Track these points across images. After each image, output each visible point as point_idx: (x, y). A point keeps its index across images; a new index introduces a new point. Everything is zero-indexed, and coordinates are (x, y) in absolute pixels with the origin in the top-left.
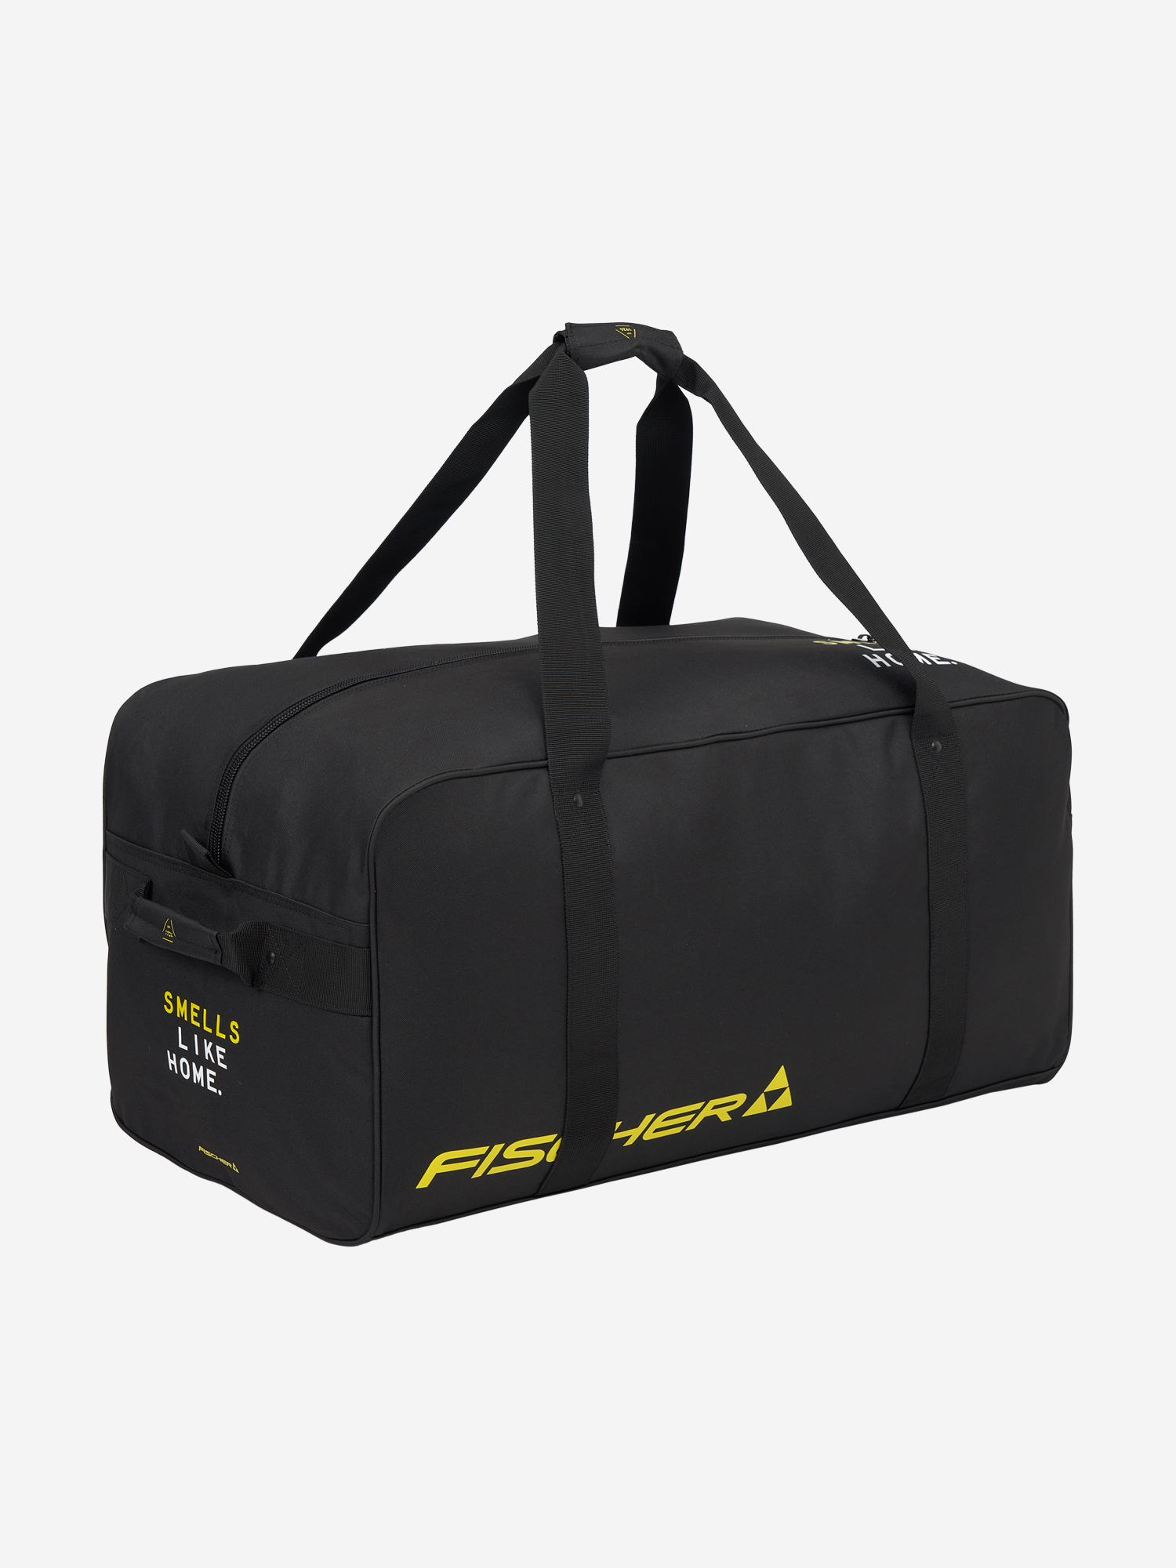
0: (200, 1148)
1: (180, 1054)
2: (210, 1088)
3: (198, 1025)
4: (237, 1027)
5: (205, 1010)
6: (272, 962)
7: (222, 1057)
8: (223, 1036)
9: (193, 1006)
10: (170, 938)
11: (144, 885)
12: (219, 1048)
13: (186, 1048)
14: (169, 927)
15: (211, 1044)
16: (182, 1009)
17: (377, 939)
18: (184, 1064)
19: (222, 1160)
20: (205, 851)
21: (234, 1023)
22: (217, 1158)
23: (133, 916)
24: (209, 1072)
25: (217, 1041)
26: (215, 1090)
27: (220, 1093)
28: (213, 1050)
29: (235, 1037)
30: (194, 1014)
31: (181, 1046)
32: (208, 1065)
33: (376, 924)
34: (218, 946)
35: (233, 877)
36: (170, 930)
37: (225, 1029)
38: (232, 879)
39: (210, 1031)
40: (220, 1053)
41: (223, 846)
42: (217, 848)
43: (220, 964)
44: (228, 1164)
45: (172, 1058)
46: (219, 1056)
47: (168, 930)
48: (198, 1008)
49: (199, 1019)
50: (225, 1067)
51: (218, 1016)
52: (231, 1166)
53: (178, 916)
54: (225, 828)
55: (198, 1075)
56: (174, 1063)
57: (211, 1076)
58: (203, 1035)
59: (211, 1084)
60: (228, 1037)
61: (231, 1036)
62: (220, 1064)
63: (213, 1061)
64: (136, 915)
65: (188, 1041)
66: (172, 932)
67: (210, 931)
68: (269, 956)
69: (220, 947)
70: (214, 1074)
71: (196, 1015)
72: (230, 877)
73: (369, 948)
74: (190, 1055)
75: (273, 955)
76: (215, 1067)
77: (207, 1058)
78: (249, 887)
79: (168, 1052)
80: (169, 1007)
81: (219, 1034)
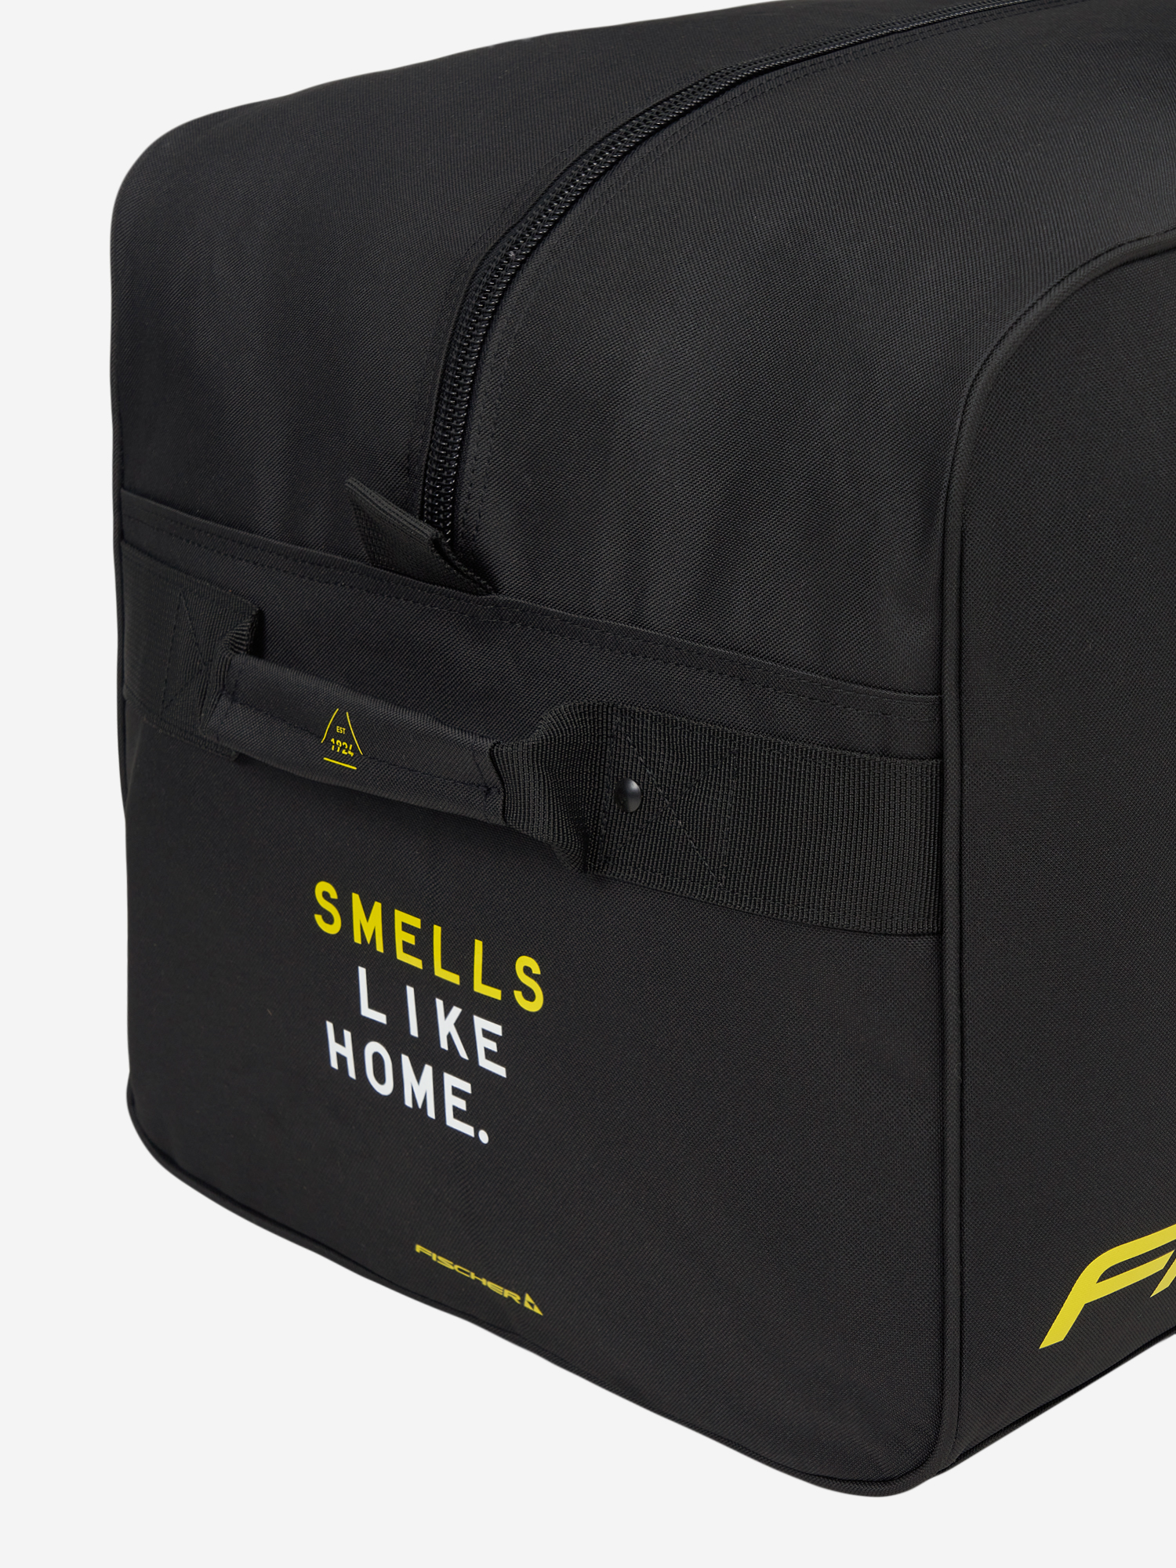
0: (419, 1248)
1: (364, 1032)
2: (452, 1122)
3: (417, 963)
4: (536, 970)
5: (437, 930)
6: (633, 806)
7: (493, 1046)
8: (496, 994)
9: (401, 917)
10: (346, 759)
11: (247, 623)
12: (480, 1024)
13: (381, 1018)
14: (340, 730)
15: (456, 1012)
16: (368, 924)
17: (961, 732)
18: (377, 1058)
19: (484, 1281)
20: (429, 531)
21: (524, 961)
22: (473, 1276)
23: (225, 702)
24: (450, 1081)
25: (474, 1005)
26: (468, 1130)
27: (484, 1137)
28: (465, 1027)
29: (529, 995)
30: (402, 937)
31: (366, 1011)
32: (446, 1062)
33: (960, 693)
34: (494, 775)
35: (497, 591)
36: (347, 738)
37: (500, 973)
38: (494, 596)
39: (454, 979)
40: (487, 1034)
41: (462, 515)
42: (445, 521)
43: (500, 821)
44: (507, 1293)
45: (340, 1040)
46: (482, 1043)
47: (338, 736)
48: (416, 922)
49: (422, 948)
50: (501, 1071)
51: (478, 945)
52: (517, 1298)
53: (365, 701)
54: (468, 467)
55: (419, 1088)
56: (348, 1051)
57: (457, 1092)
58: (429, 988)
59: (458, 1114)
60: (508, 997)
61: (518, 995)
62: (484, 1063)
63: (463, 1054)
64: (234, 700)
65: (387, 997)
66: (350, 741)
67: (470, 739)
68: (622, 793)
69: (501, 778)
70: (466, 1087)
71: (411, 939)
72: (488, 593)
73: (940, 755)
74: (394, 1037)
75: (634, 786)
76: (468, 1069)
77: (444, 1045)
78: (547, 613)
79: (330, 1026)
80: (329, 919)
81: (479, 987)
